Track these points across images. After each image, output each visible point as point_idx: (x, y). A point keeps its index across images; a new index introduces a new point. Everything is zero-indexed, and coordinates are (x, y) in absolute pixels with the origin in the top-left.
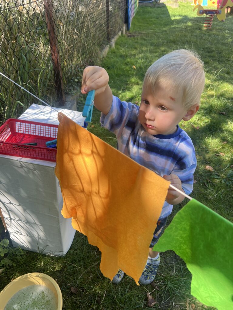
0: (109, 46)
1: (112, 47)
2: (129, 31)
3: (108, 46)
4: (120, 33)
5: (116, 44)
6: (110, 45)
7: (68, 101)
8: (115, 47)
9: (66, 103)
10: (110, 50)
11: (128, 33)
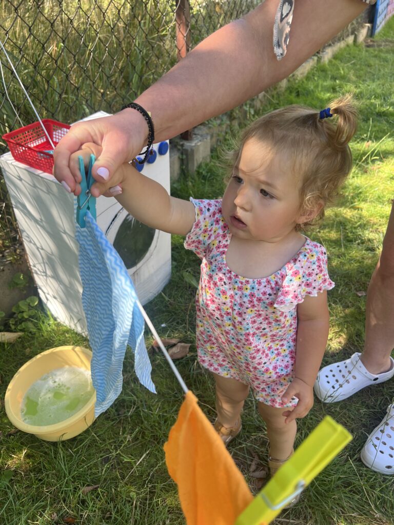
0: (316, 58)
1: (322, 61)
2: (373, 38)
3: (313, 60)
4: (350, 39)
5: (335, 57)
6: (318, 58)
7: (198, 134)
8: (330, 61)
9: (194, 136)
10: (315, 66)
11: (369, 41)
